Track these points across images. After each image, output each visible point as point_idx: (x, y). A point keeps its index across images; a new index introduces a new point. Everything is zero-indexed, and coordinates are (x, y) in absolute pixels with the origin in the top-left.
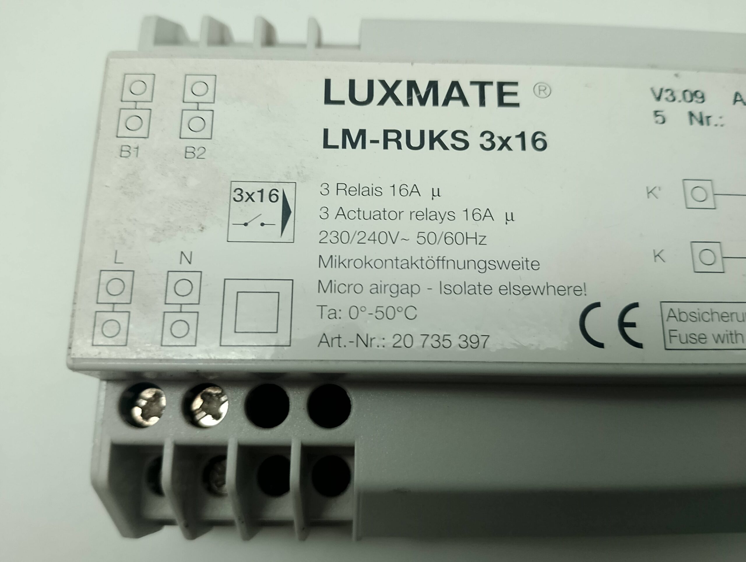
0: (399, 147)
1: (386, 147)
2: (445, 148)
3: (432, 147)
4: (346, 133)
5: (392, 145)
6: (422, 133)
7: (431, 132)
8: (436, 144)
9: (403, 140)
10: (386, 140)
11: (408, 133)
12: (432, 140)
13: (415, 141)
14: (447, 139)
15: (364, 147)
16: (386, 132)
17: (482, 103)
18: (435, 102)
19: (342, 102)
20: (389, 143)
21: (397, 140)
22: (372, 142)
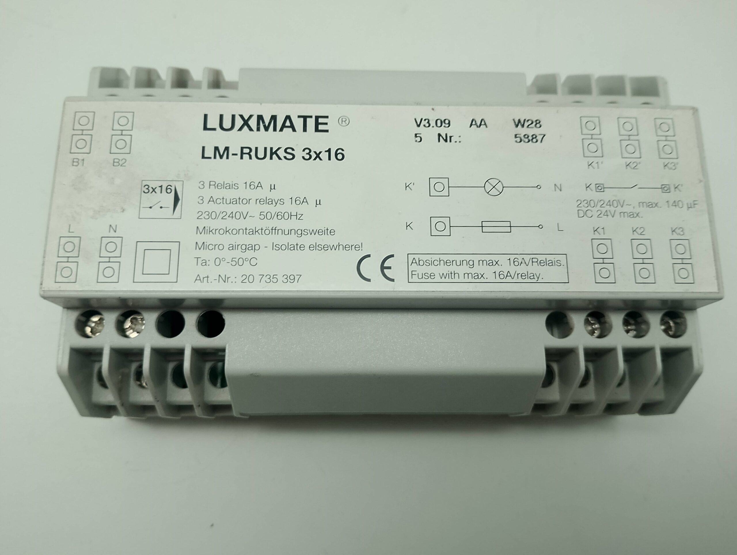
0: (250, 158)
1: (242, 158)
2: (280, 158)
3: (271, 158)
4: (216, 149)
5: (246, 157)
6: (265, 149)
7: (271, 149)
8: (274, 156)
9: (253, 154)
10: (242, 153)
11: (256, 149)
12: (272, 154)
13: (261, 155)
14: (281, 153)
15: (227, 158)
16: (242, 148)
17: (305, 130)
18: (275, 129)
19: (214, 129)
20: (244, 156)
21: (249, 154)
22: (233, 154)
